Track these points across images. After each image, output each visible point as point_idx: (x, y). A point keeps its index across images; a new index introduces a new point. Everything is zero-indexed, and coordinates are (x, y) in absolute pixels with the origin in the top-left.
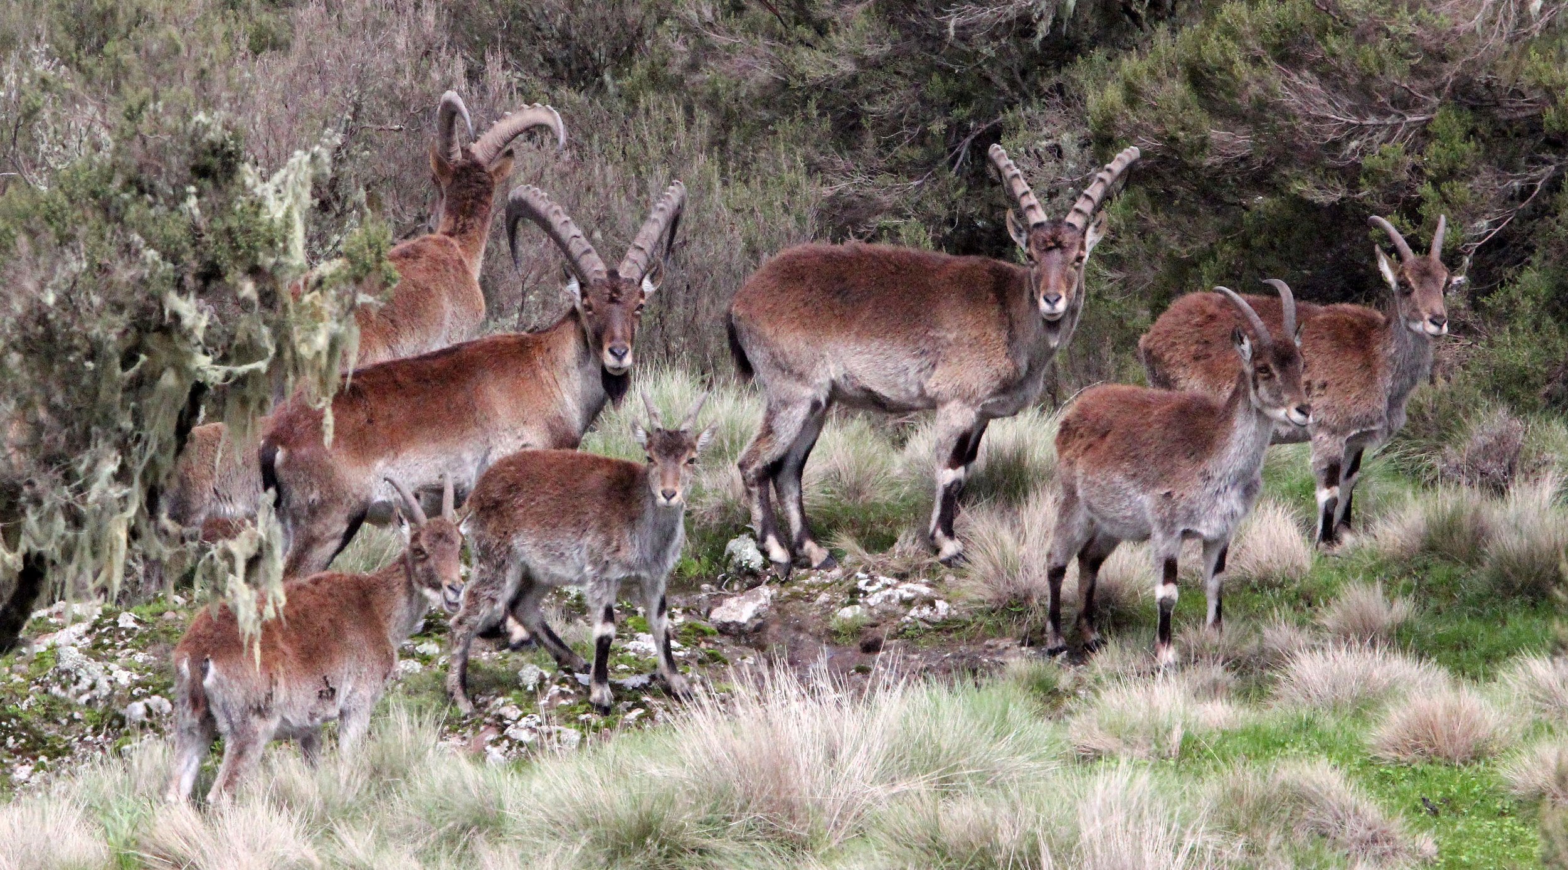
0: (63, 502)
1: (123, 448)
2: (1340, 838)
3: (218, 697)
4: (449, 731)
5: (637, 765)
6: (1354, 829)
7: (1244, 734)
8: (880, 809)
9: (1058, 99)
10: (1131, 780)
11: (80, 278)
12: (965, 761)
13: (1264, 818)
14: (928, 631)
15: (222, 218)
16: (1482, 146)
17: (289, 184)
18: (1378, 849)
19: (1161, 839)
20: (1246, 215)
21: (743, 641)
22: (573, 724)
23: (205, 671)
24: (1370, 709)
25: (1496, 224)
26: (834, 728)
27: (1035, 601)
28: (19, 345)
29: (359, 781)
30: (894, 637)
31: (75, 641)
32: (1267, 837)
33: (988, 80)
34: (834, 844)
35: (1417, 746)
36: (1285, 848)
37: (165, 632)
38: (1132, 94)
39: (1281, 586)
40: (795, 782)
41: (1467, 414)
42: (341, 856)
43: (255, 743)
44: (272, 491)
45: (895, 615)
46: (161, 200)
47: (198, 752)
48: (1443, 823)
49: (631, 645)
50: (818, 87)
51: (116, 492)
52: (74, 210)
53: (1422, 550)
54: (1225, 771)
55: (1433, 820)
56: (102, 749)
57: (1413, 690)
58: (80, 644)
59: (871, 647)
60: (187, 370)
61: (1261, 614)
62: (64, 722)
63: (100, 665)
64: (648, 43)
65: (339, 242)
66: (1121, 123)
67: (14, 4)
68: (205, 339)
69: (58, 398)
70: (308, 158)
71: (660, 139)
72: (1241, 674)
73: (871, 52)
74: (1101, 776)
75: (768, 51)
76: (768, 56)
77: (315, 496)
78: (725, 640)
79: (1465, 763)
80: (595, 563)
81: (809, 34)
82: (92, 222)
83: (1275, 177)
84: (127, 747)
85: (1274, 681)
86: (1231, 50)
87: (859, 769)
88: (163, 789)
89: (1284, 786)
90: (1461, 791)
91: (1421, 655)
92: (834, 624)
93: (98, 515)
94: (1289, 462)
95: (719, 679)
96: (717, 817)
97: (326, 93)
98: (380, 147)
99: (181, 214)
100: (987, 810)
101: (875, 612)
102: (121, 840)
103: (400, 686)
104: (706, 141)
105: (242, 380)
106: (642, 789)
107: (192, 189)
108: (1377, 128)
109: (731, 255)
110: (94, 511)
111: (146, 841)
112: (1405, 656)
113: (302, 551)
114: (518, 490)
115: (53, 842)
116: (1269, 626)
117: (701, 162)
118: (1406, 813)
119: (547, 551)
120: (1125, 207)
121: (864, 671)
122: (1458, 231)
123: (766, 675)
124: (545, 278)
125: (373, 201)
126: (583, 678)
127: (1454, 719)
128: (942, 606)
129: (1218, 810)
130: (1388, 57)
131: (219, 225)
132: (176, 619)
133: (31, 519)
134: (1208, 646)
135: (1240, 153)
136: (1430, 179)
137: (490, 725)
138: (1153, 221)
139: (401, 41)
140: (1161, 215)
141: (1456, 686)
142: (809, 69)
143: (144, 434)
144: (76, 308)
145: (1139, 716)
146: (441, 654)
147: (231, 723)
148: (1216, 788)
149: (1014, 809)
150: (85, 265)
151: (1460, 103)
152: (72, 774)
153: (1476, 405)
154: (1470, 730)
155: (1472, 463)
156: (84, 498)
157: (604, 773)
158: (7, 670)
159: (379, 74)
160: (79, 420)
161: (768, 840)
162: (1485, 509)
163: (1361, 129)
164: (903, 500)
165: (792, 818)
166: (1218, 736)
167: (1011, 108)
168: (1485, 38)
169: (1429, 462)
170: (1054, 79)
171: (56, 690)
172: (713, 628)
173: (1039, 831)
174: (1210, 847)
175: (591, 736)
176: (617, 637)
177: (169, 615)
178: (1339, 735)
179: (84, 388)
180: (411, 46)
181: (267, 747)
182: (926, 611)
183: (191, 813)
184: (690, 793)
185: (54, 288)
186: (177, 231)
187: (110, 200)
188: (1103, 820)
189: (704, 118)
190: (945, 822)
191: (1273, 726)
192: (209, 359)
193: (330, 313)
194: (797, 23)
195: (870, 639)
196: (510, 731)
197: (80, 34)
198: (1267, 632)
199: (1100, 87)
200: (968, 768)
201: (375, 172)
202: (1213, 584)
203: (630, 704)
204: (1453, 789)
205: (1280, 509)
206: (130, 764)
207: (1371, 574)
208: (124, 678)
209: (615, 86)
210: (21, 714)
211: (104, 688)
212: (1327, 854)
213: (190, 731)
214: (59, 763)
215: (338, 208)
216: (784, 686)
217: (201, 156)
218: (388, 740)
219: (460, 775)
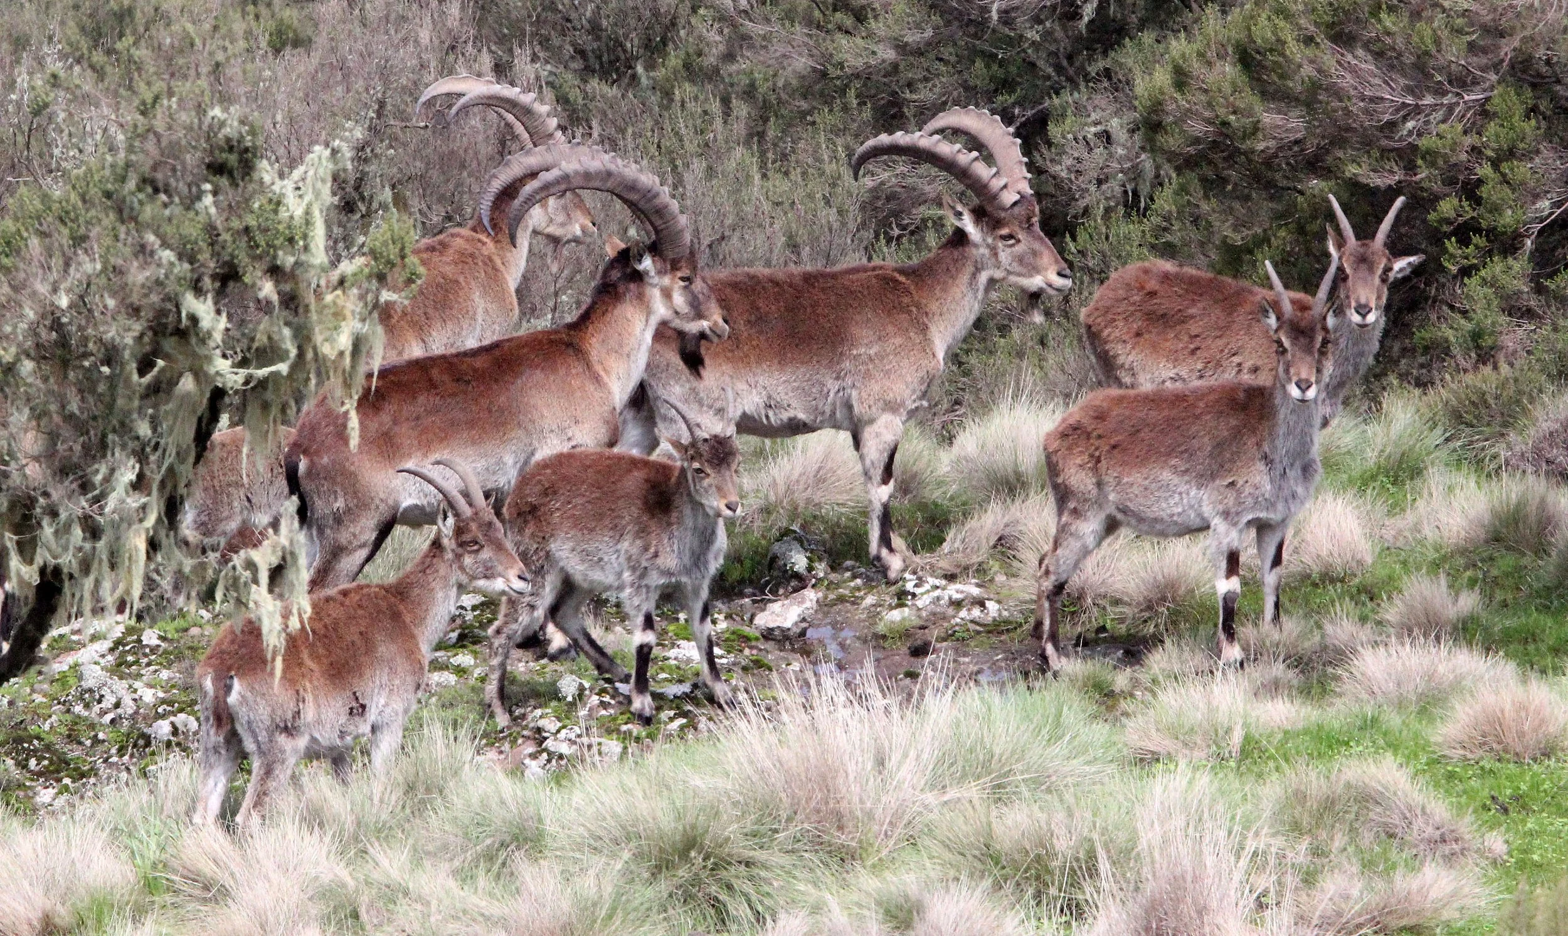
0: (80, 512)
1: (141, 456)
2: (1407, 838)
3: (243, 715)
4: (486, 745)
5: (681, 776)
6: (1422, 829)
7: (1305, 734)
8: (931, 816)
9: (1106, 84)
10: (1190, 783)
11: (94, 280)
12: (1019, 766)
13: (1328, 819)
14: (978, 633)
15: (240, 217)
16: (1543, 124)
17: (309, 180)
18: (1447, 849)
19: (1222, 842)
20: (1300, 199)
21: (788, 646)
22: (615, 736)
23: (228, 689)
24: (1435, 706)
25: (1558, 204)
26: (883, 735)
27: (1089, 600)
28: (33, 353)
29: (394, 798)
30: (944, 640)
31: (97, 658)
32: (1332, 839)
33: (1033, 65)
34: (884, 853)
35: (1485, 743)
36: (1351, 849)
37: (190, 648)
38: (1181, 79)
39: (1342, 581)
40: (844, 790)
41: (1532, 400)
42: (376, 875)
43: (283, 762)
44: (295, 498)
45: (944, 618)
46: (177, 200)
47: (225, 773)
48: (1514, 821)
49: (672, 653)
50: (857, 76)
51: (134, 501)
52: (87, 210)
53: (1487, 542)
54: (1288, 772)
55: (1503, 818)
56: (128, 769)
57: (1480, 685)
58: (102, 661)
59: (920, 651)
60: (206, 374)
61: (1322, 610)
62: (88, 743)
63: (125, 684)
64: (682, 33)
65: (363, 245)
66: (1171, 107)
67: (27, 5)
68: (223, 341)
69: (74, 407)
70: (328, 152)
71: (696, 132)
72: (1302, 672)
73: (912, 38)
74: (1159, 777)
75: (806, 39)
76: (806, 44)
77: (340, 504)
78: (769, 645)
79: (1535, 760)
80: (633, 569)
81: (849, 22)
82: (106, 222)
83: (1329, 159)
84: (152, 768)
85: (1337, 678)
86: (1282, 29)
87: (909, 776)
88: (190, 812)
89: (1348, 785)
90: (1531, 787)
91: (1488, 649)
92: (881, 628)
93: (115, 526)
94: (1349, 452)
95: (764, 686)
96: (763, 829)
97: (348, 91)
98: (405, 145)
99: (197, 213)
100: (1043, 817)
101: (924, 614)
102: (148, 863)
103: (434, 699)
104: (744, 132)
105: (263, 384)
106: (686, 800)
107: (208, 187)
108: (1434, 108)
109: (771, 251)
110: (112, 521)
111: (175, 863)
112: (1471, 650)
113: (329, 562)
114: (555, 493)
115: (78, 865)
116: (1332, 621)
117: (739, 155)
118: (1475, 811)
119: (585, 556)
120: (1176, 193)
121: (912, 675)
122: (1520, 212)
123: (812, 681)
124: (578, 277)
125: (400, 201)
126: (623, 688)
127: (1523, 714)
128: (992, 606)
129: (1281, 811)
130: (1444, 34)
131: (236, 224)
132: (202, 635)
133: (48, 531)
134: (1268, 643)
135: (1292, 137)
136: (1489, 159)
137: (528, 738)
138: (1205, 207)
139: (425, 36)
140: (1213, 200)
141: (1524, 681)
142: (847, 56)
143: (162, 442)
144: (90, 311)
145: (1197, 717)
146: (476, 666)
147: (257, 742)
148: (1278, 789)
149: (1070, 814)
150: (99, 266)
151: (1520, 80)
152: (97, 796)
153: (1540, 391)
154: (1540, 726)
155: (1538, 452)
156: (101, 508)
157: (646, 785)
158: (28, 690)
159: (402, 70)
160: (94, 428)
161: (817, 851)
162: (1551, 498)
163: (1417, 110)
164: (952, 499)
165: (841, 828)
166: (1280, 736)
167: (1057, 93)
168: (1543, 12)
169: (1494, 450)
170: (1101, 64)
171: (78, 709)
172: (758, 635)
173: (1095, 836)
174: (1273, 850)
175: (633, 747)
176: (658, 645)
177: (195, 631)
178: (1405, 733)
179: (100, 395)
180: (436, 42)
181: (297, 764)
182: (976, 612)
183: (220, 834)
184: (735, 804)
185: (68, 291)
186: (192, 230)
187: (124, 201)
188: (1162, 824)
189: (742, 109)
190: (998, 829)
191: (1336, 725)
192: (229, 362)
193: (353, 312)
194: (835, 10)
195: (919, 642)
196: (549, 744)
197: (96, 36)
198: (1329, 628)
199: (1148, 71)
200: (1022, 773)
201: (400, 169)
202: (1270, 579)
203: (672, 713)
204: (1523, 787)
205: (1340, 501)
206: (156, 785)
207: (1435, 566)
208: (149, 696)
209: (648, 78)
210: (43, 735)
211: (129, 707)
212: (1393, 855)
213: (216, 750)
214: (84, 785)
215: (363, 209)
216: (831, 692)
217: (217, 152)
218: (423, 754)
219: (498, 791)
